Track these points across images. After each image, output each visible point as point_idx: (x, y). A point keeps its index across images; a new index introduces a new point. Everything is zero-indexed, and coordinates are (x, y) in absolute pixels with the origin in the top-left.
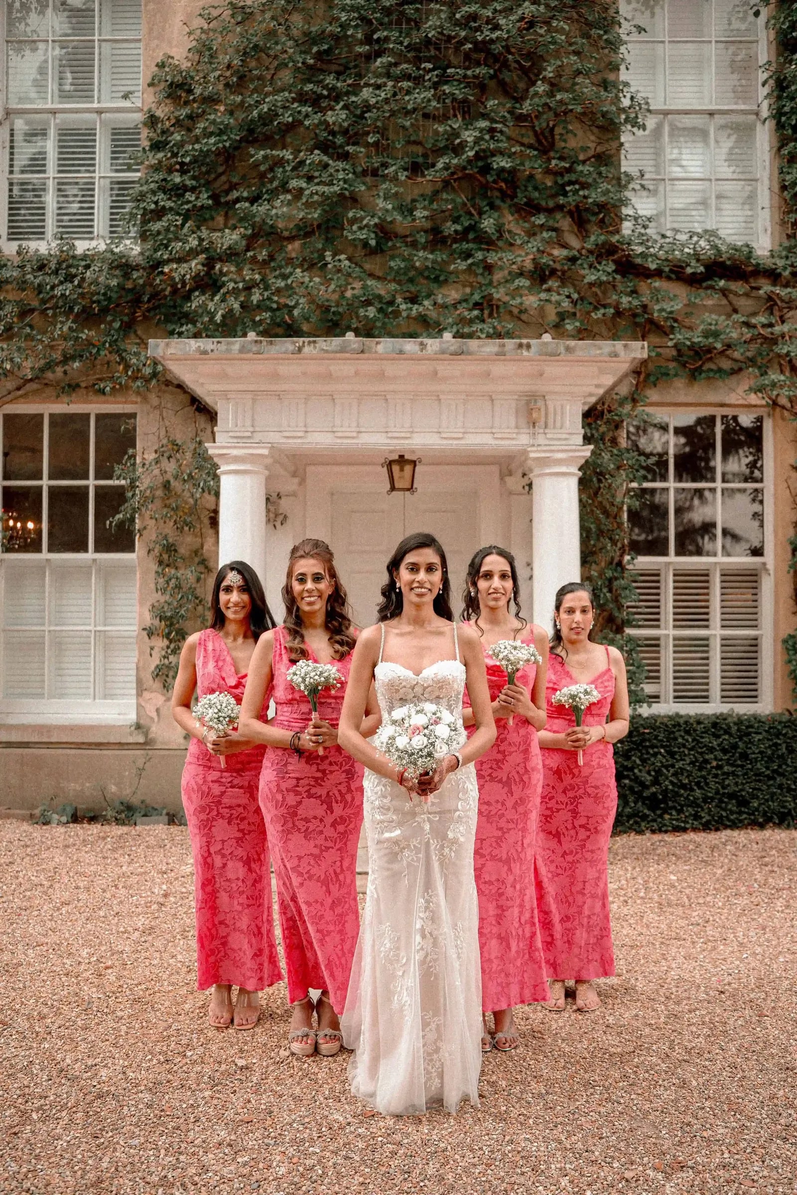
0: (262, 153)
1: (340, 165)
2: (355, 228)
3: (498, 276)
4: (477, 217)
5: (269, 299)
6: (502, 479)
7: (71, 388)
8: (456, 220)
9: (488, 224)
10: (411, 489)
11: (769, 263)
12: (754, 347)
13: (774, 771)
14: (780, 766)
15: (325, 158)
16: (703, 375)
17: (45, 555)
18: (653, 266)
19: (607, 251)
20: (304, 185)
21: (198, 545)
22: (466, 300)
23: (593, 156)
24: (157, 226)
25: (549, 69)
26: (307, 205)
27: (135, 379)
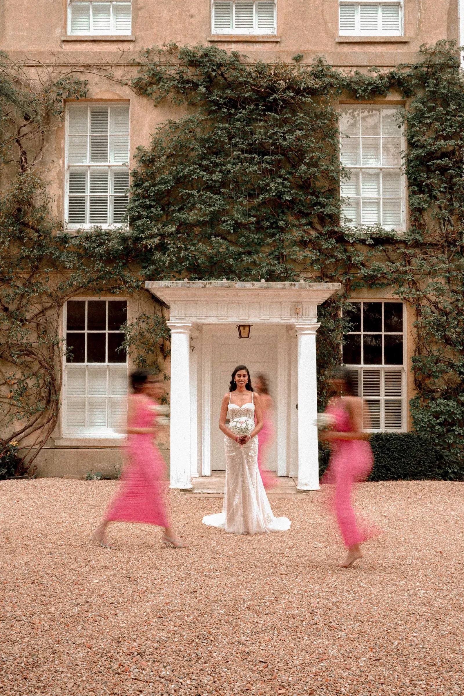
0: (185, 191)
1: (218, 196)
2: (224, 224)
3: (286, 243)
4: (277, 217)
5: (188, 255)
6: (287, 331)
7: (99, 291)
8: (267, 220)
9: (281, 223)
10: (248, 337)
11: (403, 239)
12: (397, 274)
13: (401, 456)
14: (404, 454)
15: (212, 195)
16: (374, 286)
17: (86, 363)
18: (351, 241)
19: (332, 234)
20: (203, 207)
21: (155, 360)
22: (272, 254)
23: (327, 191)
24: (139, 223)
25: (307, 158)
26: (205, 214)
27: (129, 287)
